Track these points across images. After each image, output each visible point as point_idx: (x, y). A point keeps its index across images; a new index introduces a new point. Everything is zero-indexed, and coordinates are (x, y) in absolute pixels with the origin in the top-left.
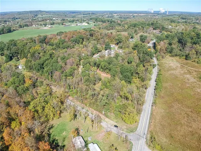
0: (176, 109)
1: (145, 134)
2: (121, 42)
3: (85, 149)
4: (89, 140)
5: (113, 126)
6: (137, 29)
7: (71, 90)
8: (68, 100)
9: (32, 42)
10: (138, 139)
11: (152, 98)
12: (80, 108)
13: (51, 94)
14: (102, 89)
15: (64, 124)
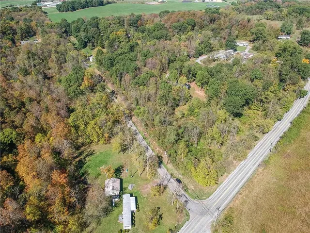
0: (300, 185)
1: (218, 209)
2: (259, 40)
3: (117, 200)
4: (130, 188)
5: (175, 179)
6: (304, 18)
7: (138, 107)
8: (131, 122)
9: (119, 23)
10: (203, 214)
11: (267, 153)
12: (140, 137)
13: (106, 106)
14: (185, 116)
15: (108, 155)
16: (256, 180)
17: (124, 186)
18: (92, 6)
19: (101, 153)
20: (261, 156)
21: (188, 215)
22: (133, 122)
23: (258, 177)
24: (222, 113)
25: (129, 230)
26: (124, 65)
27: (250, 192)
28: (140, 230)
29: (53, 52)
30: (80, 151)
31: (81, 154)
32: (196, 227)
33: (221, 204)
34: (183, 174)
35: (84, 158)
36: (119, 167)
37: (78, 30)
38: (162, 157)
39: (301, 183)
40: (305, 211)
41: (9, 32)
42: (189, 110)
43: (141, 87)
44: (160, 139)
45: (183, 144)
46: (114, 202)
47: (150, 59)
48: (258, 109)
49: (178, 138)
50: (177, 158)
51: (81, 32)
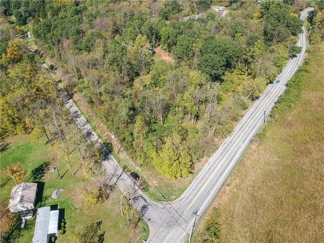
0: (316, 162)
1: (195, 213)
3: (29, 217)
4: (54, 196)
5: (129, 173)
7: (81, 80)
8: (71, 101)
11: (260, 123)
12: (82, 119)
13: (31, 81)
14: (147, 86)
15: (29, 149)
16: (249, 162)
17: (44, 194)
19: (18, 147)
20: (253, 129)
21: (146, 230)
22: (74, 102)
23: (252, 158)
24: (195, 75)
26: (63, 29)
27: (243, 181)
33: (201, 205)
34: (141, 165)
36: (42, 165)
38: (111, 144)
39: (316, 159)
42: (153, 78)
43: (85, 53)
44: (110, 118)
45: (139, 120)
46: (24, 221)
47: (98, 20)
48: (243, 73)
49: (131, 112)
50: (134, 143)
51: (21, 7)
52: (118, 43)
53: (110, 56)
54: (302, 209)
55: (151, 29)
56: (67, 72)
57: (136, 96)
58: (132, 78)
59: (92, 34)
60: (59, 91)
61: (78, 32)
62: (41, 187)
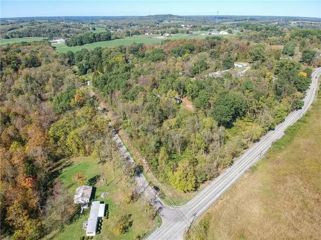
1: (195, 215)
2: (258, 60)
3: (86, 207)
4: (102, 196)
5: (153, 187)
6: (308, 40)
7: (126, 121)
8: (117, 135)
9: (121, 51)
10: (176, 220)
11: (256, 160)
12: (124, 148)
13: (91, 120)
14: (172, 127)
15: (86, 166)
16: (240, 186)
17: (96, 195)
18: (100, 41)
19: (79, 165)
20: (249, 164)
21: (160, 221)
22: (119, 136)
23: (243, 183)
25: (92, 238)
26: (116, 82)
27: (232, 197)
28: (105, 237)
29: (52, 76)
30: (58, 163)
31: (58, 165)
32: (167, 233)
33: (199, 210)
34: (162, 182)
35: (61, 169)
36: (95, 177)
37: (80, 59)
38: (143, 167)
39: (289, 186)
40: (292, 214)
41: (13, 61)
42: (177, 121)
43: (130, 102)
44: (143, 148)
45: (163, 150)
46: (82, 209)
47: (142, 76)
48: (251, 121)
49: (158, 145)
50: (158, 167)
51: (83, 60)
52: (154, 95)
53: (147, 104)
54: (269, 218)
55: (180, 85)
56: (116, 114)
57: (163, 134)
58: (162, 120)
59: (137, 88)
60: (110, 127)
61: (127, 86)
62: (94, 190)
